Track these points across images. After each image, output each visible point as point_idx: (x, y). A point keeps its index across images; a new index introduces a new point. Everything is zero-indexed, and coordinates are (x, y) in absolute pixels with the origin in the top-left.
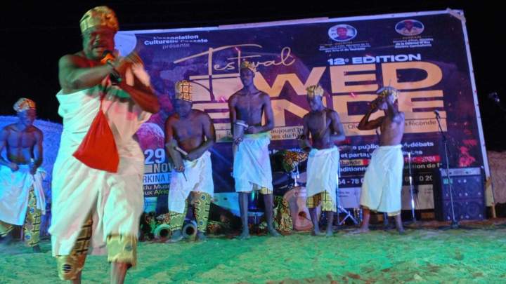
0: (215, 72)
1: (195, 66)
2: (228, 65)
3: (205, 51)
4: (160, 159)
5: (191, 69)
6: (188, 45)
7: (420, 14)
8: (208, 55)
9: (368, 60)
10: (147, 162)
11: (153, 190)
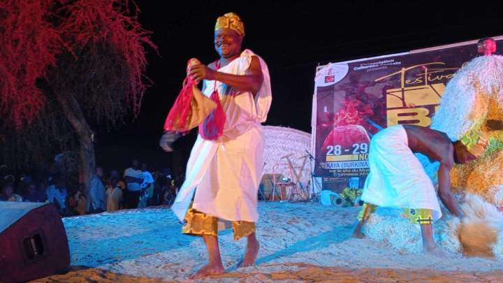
1: (391, 82)
2: (417, 80)
3: (398, 70)
5: (388, 85)
8: (401, 73)
10: (354, 152)
11: (359, 173)
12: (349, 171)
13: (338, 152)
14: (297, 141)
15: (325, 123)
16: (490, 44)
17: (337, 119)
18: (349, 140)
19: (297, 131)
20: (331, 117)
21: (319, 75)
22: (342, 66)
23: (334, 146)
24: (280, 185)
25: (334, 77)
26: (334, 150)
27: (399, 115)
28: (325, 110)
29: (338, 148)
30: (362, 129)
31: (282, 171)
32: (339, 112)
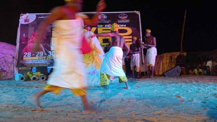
4: (41, 55)
7: (126, 12)
9: (110, 26)
10: (37, 56)
11: (38, 65)
12: (34, 64)
13: (29, 56)
14: (10, 50)
15: (24, 41)
17: (29, 40)
19: (9, 44)
20: (27, 39)
21: (22, 18)
22: (33, 15)
23: (27, 52)
25: (29, 20)
26: (27, 55)
28: (24, 35)
29: (29, 54)
30: (41, 45)
32: (31, 37)
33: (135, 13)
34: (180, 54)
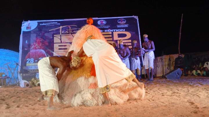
0: (62, 34)
1: (56, 32)
2: (66, 32)
3: (59, 27)
5: (54, 33)
6: (54, 25)
7: (125, 17)
8: (60, 28)
9: (109, 31)
12: (37, 70)
13: (32, 62)
14: (12, 56)
15: (26, 48)
16: (91, 20)
17: (32, 46)
18: (37, 56)
19: (12, 51)
20: (29, 46)
22: (34, 23)
23: (30, 59)
24: (2, 78)
25: (31, 27)
26: (30, 61)
27: (59, 46)
28: (27, 41)
29: (32, 60)
30: (43, 51)
31: (4, 71)
32: (33, 43)
33: (133, 18)
34: (179, 56)
